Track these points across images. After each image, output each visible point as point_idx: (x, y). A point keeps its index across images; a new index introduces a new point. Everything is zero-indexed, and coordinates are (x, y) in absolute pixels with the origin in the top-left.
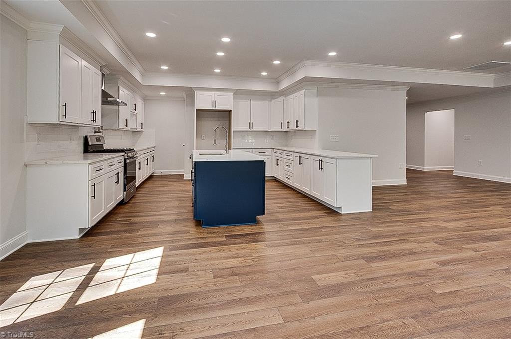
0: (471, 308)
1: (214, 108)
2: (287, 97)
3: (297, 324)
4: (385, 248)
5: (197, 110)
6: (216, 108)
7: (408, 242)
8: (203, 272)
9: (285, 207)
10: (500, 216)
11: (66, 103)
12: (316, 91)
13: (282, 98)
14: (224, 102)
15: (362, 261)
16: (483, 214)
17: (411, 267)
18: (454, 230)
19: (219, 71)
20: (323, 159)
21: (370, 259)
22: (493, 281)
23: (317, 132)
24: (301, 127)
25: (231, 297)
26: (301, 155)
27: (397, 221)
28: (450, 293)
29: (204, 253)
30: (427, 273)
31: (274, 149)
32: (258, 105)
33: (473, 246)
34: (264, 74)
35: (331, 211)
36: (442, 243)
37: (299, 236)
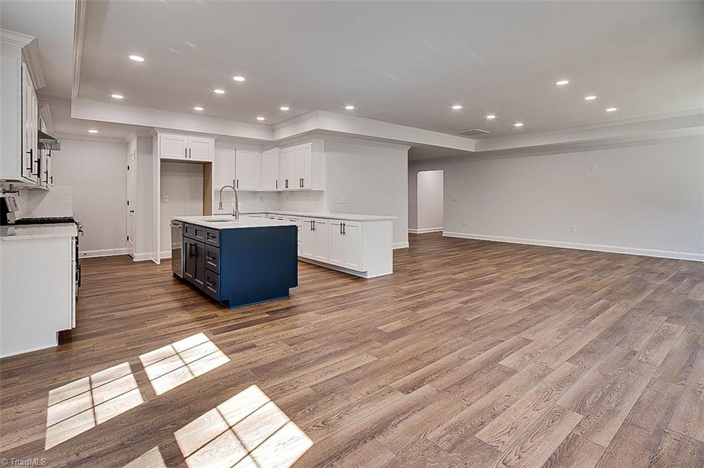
0: (491, 324)
1: (188, 159)
2: (283, 150)
3: (388, 357)
4: (420, 300)
5: (162, 160)
6: (191, 159)
7: (434, 292)
8: (274, 344)
9: (307, 279)
10: (487, 266)
11: (31, 150)
12: (324, 145)
13: (276, 150)
14: (201, 151)
15: (409, 311)
16: (477, 265)
17: (446, 308)
18: (462, 280)
19: (201, 109)
20: (345, 222)
21: (415, 309)
22: (497, 307)
23: (325, 193)
24: (306, 187)
25: (320, 355)
26: (313, 219)
27: (418, 279)
28: (476, 319)
29: (258, 329)
30: (457, 311)
31: (267, 213)
32: (246, 157)
33: (478, 289)
34: (261, 119)
35: (357, 278)
36: (458, 289)
37: (343, 302)
